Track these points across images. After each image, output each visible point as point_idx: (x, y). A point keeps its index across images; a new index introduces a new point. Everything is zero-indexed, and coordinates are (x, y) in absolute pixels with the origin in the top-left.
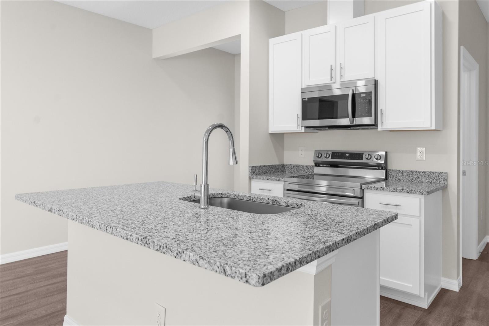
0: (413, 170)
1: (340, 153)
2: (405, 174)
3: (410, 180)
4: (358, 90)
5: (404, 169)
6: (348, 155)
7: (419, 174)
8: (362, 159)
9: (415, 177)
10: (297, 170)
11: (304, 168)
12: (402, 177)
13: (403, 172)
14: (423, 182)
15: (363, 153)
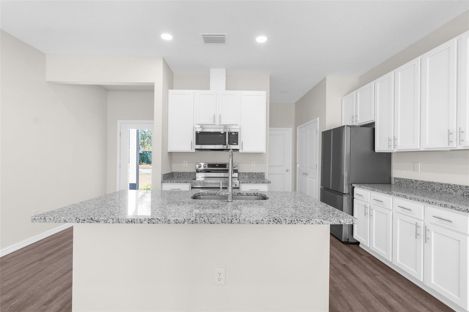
0: (250, 172)
1: (213, 165)
2: (246, 174)
3: (249, 177)
4: (231, 131)
5: (246, 172)
6: (217, 165)
7: (253, 174)
8: (226, 168)
9: (251, 176)
10: (183, 175)
11: (188, 174)
12: (245, 176)
13: (245, 173)
14: (254, 177)
15: (226, 164)
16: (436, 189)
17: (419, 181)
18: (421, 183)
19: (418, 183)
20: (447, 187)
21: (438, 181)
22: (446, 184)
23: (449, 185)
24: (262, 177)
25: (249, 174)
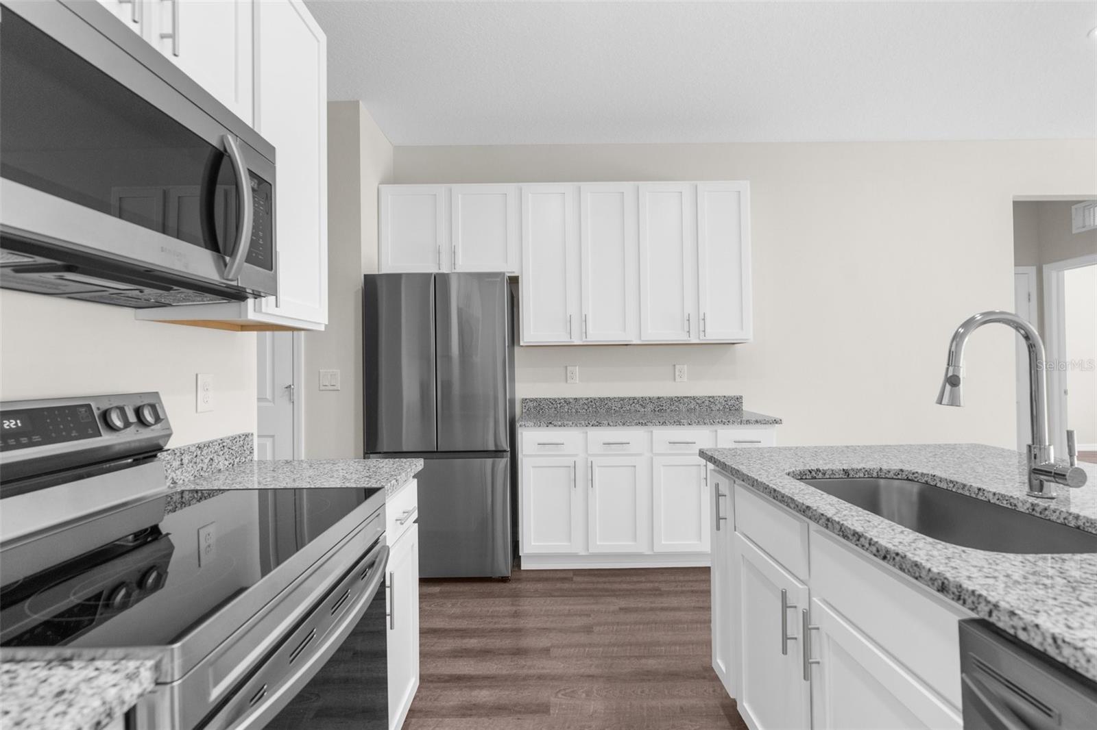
3: (196, 473)
7: (213, 451)
14: (219, 471)
15: (89, 406)
16: (613, 408)
17: (582, 399)
18: (586, 402)
19: (581, 402)
20: (631, 402)
21: (616, 396)
22: (629, 399)
23: (634, 398)
24: (245, 458)
25: (196, 456)
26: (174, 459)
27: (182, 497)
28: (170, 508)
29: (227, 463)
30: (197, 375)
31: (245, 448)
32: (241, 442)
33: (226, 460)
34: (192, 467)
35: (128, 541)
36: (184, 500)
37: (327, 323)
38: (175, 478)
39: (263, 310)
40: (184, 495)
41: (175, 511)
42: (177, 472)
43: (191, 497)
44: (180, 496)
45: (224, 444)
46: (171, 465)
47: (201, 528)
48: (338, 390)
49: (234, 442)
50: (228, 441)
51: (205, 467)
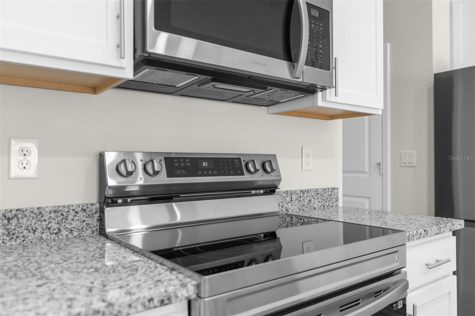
0: (304, 188)
1: (187, 160)
2: (294, 198)
3: (300, 207)
5: (293, 188)
6: (205, 164)
7: (311, 195)
9: (307, 201)
11: (46, 218)
13: (292, 194)
14: (315, 208)
15: (240, 159)
24: (333, 203)
25: (300, 197)
26: (287, 196)
27: (292, 220)
28: (285, 225)
29: (320, 204)
30: (302, 147)
31: (332, 197)
32: (330, 193)
33: (319, 202)
34: (298, 203)
35: (261, 237)
36: (293, 222)
37: (383, 108)
38: (287, 207)
39: (328, 99)
40: (293, 219)
41: (287, 227)
42: (289, 204)
43: (297, 221)
44: (290, 219)
45: (318, 192)
46: (285, 200)
47: (304, 242)
48: (414, 167)
49: (325, 191)
50: (321, 190)
51: (306, 204)
